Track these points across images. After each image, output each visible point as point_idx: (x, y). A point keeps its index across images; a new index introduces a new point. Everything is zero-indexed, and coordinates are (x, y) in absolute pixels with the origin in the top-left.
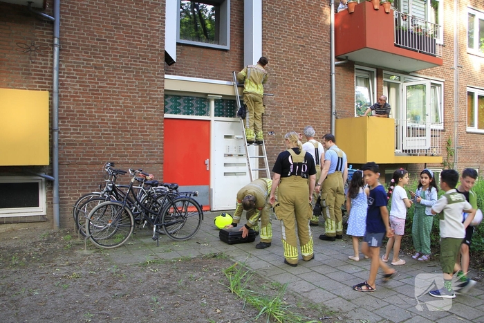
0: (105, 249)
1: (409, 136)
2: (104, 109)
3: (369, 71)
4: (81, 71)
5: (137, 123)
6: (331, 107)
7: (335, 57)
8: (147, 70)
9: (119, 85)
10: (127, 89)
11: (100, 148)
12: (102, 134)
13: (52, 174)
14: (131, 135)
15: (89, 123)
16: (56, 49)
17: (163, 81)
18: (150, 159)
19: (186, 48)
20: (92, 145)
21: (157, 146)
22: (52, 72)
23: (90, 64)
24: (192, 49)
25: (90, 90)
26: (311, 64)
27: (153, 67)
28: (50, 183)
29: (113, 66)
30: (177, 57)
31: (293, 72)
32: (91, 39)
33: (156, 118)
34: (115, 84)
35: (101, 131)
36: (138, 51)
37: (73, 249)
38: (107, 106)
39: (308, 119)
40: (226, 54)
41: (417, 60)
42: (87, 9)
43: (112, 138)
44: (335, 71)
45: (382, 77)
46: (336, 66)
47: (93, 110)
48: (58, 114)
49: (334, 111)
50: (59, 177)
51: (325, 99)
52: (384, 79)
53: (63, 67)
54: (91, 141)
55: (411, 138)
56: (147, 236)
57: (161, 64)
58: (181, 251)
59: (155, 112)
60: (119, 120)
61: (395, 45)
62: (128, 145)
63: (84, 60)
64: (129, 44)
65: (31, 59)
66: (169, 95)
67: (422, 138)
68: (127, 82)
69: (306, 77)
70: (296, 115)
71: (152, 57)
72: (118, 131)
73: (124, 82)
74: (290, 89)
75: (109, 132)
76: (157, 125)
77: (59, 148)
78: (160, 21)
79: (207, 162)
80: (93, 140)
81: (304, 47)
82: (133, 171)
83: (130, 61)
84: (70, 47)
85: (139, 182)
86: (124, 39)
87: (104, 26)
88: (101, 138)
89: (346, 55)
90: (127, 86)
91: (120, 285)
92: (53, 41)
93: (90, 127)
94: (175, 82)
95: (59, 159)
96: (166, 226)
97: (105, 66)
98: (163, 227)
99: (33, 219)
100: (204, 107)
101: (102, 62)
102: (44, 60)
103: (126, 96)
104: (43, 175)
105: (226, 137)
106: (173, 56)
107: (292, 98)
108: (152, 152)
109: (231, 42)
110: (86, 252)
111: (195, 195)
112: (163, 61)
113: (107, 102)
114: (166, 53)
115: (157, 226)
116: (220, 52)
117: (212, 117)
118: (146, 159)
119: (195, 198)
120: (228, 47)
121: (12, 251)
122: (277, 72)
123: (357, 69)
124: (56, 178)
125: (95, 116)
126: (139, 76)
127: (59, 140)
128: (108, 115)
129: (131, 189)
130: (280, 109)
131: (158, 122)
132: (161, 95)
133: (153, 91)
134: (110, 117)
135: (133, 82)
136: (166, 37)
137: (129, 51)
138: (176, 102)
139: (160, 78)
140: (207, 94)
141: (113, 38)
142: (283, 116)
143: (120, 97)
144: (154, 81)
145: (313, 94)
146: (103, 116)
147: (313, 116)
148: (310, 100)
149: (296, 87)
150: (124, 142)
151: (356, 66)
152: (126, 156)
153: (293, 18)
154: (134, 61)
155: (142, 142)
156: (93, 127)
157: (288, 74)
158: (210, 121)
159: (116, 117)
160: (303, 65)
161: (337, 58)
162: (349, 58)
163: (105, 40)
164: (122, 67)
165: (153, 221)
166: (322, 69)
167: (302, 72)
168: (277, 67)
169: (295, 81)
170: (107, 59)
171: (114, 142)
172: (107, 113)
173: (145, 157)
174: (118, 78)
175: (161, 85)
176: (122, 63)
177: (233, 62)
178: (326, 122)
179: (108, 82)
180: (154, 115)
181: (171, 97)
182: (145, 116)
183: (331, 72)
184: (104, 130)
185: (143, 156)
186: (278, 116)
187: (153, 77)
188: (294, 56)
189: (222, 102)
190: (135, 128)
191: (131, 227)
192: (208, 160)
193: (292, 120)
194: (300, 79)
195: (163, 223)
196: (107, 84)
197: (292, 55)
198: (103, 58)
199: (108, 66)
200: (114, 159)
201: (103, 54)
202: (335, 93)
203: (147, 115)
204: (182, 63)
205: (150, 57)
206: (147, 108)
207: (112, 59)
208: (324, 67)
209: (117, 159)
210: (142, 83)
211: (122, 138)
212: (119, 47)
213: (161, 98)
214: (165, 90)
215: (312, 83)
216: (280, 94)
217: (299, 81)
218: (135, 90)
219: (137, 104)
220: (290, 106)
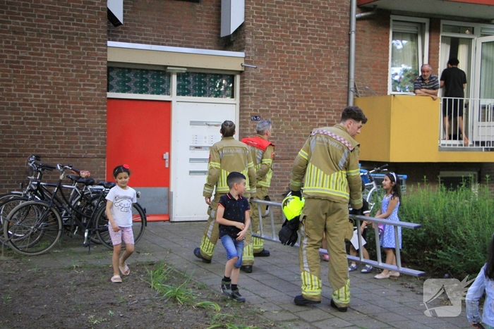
2: (27, 87)
3: (417, 23)
5: (72, 105)
6: (348, 81)
7: (358, 6)
8: (84, 35)
9: (46, 55)
11: (22, 137)
12: (25, 119)
14: (63, 120)
15: (7, 104)
17: (106, 50)
18: (88, 152)
20: (12, 132)
21: (96, 135)
23: (6, 27)
25: (7, 62)
26: (319, 19)
27: (92, 30)
29: (38, 31)
30: (124, 16)
31: (291, 33)
33: (96, 99)
34: (41, 55)
35: (22, 114)
36: (71, 10)
38: (31, 82)
39: (312, 98)
40: (197, 6)
43: (38, 124)
44: (357, 27)
45: (438, 31)
46: (358, 19)
47: (12, 88)
49: (352, 86)
51: (339, 68)
54: (9, 127)
55: (486, 123)
57: (103, 27)
59: (95, 90)
60: (47, 101)
62: (59, 134)
66: (112, 67)
68: (57, 51)
69: (310, 38)
70: (293, 92)
71: (90, 17)
72: (46, 115)
73: (53, 51)
74: (285, 56)
75: (34, 116)
76: (97, 108)
79: (166, 156)
80: (12, 126)
82: (62, 167)
83: (61, 23)
85: (72, 181)
88: (22, 123)
89: (375, 3)
93: (8, 109)
94: (122, 50)
96: (100, 232)
97: (27, 29)
98: (97, 232)
100: (163, 83)
101: (23, 24)
103: (55, 70)
105: (193, 123)
106: (119, 14)
107: (287, 69)
108: (90, 143)
110: (2, 258)
112: (105, 23)
113: (30, 77)
114: (109, 12)
115: (89, 232)
117: (173, 97)
118: (83, 152)
122: (265, 34)
123: (394, 20)
125: (14, 95)
126: (72, 43)
128: (33, 94)
129: (60, 188)
130: (269, 86)
131: (99, 104)
132: (103, 68)
133: (92, 63)
134: (35, 96)
135: (65, 52)
137: (59, 9)
138: (124, 77)
139: (102, 45)
140: (167, 66)
142: (274, 95)
143: (48, 71)
144: (94, 49)
145: (321, 63)
146: (26, 95)
147: (320, 94)
148: (316, 71)
149: (294, 53)
150: (54, 129)
151: (393, 17)
152: (57, 147)
154: (67, 23)
155: (78, 129)
156: (12, 109)
157: (282, 36)
158: (170, 102)
159: (43, 97)
160: (306, 22)
161: (361, 7)
162: (379, 8)
164: (51, 32)
165: (85, 225)
166: (337, 25)
168: (267, 26)
169: (293, 44)
170: (29, 20)
171: (41, 129)
172: (31, 91)
173: (81, 149)
174: (46, 46)
175: (103, 55)
176: (50, 27)
177: (207, 16)
178: (340, 103)
179: (32, 51)
180: (94, 95)
181: (118, 70)
182: (82, 96)
183: (350, 30)
184: (27, 114)
185: (79, 147)
186: (267, 95)
187: (92, 45)
188: (292, 8)
189: (188, 76)
190: (68, 112)
191: (58, 231)
192: (167, 153)
193: (287, 100)
194: (301, 41)
195: (97, 228)
196: (30, 53)
197: (290, 8)
198: (23, 19)
199: (32, 30)
200: (41, 151)
201: (23, 14)
202: (356, 59)
203: (85, 94)
204: (135, 21)
205: (87, 18)
206: (84, 85)
207: (36, 21)
208: (339, 22)
209: (44, 151)
210: (77, 53)
211: (51, 124)
212: (45, 5)
213: (103, 73)
214: (108, 62)
215: (320, 47)
216: (270, 64)
217: (299, 45)
218: (68, 61)
219: (71, 80)
220: (284, 80)
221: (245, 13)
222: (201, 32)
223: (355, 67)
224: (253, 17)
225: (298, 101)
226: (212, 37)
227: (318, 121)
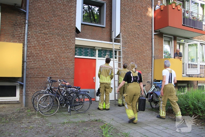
0: (46, 116)
1: (189, 68)
2: (47, 53)
3: (170, 37)
4: (38, 35)
5: (63, 59)
6: (152, 54)
7: (154, 31)
8: (68, 35)
9: (54, 42)
10: (58, 44)
11: (45, 71)
13: (23, 82)
14: (60, 65)
15: (40, 59)
16: (27, 25)
17: (75, 41)
18: (68, 76)
19: (86, 26)
20: (42, 69)
21: (71, 70)
22: (24, 35)
23: (42, 32)
24: (88, 27)
25: (41, 44)
26: (143, 34)
27: (70, 34)
28: (21, 86)
29: (52, 33)
31: (134, 38)
32: (43, 21)
33: (71, 57)
34: (53, 42)
35: (46, 62)
36: (63, 27)
37: (31, 116)
38: (49, 51)
39: (141, 59)
40: (104, 29)
41: (193, 32)
42: (41, 8)
43: (51, 66)
44: (154, 37)
45: (176, 40)
46: (154, 35)
47: (43, 53)
48: (27, 55)
49: (153, 55)
50: (26, 83)
51: (149, 50)
52: (177, 41)
53: (30, 33)
54: (41, 67)
56: (65, 111)
58: (81, 118)
59: (71, 54)
60: (54, 58)
61: (183, 25)
62: (58, 69)
63: (39, 30)
64: (60, 23)
65: (15, 29)
66: (77, 47)
67: (196, 69)
68: (58, 41)
69: (140, 40)
70: (135, 57)
71: (70, 29)
72: (54, 63)
73: (57, 41)
75: (49, 63)
76: (71, 61)
77: (26, 70)
78: (74, 13)
79: (94, 78)
80: (42, 66)
81: (140, 26)
82: (60, 81)
83: (60, 31)
84: (33, 24)
85: (63, 87)
86: (57, 21)
87: (48, 15)
88: (46, 66)
89: (159, 30)
90: (58, 42)
91: (52, 132)
92: (25, 22)
93: (41, 61)
94: (80, 41)
95: (26, 75)
96: (74, 106)
97: (48, 33)
99: (13, 103)
100: (93, 53)
101: (47, 31)
102: (21, 30)
103: (57, 47)
104: (19, 82)
106: (80, 29)
107: (134, 49)
108: (69, 73)
109: (106, 24)
110: (37, 117)
111: (88, 92)
112: (75, 32)
113: (49, 49)
114: (76, 28)
115: (70, 106)
116: (101, 28)
117: (97, 57)
118: (66, 76)
119: (88, 94)
120: (104, 26)
121: (3, 116)
122: (127, 38)
123: (164, 36)
124: (24, 84)
125: (43, 56)
126: (64, 38)
127: (26, 66)
128: (49, 55)
129: (59, 89)
130: (128, 55)
131: (72, 59)
132: (74, 47)
133: (70, 45)
135: (61, 41)
136: (76, 20)
137: (59, 26)
138: (80, 50)
139: (73, 39)
140: (95, 47)
141: (52, 20)
142: (130, 58)
143: (55, 47)
144: (71, 40)
145: (144, 48)
146: (47, 56)
147: (144, 58)
148: (142, 50)
149: (136, 44)
150: (57, 68)
151: (164, 35)
152: (57, 74)
153: (135, 12)
154: (62, 31)
155: (65, 68)
156: (42, 61)
157: (132, 38)
158: (96, 59)
159: (53, 56)
160: (139, 35)
161: (155, 31)
162: (160, 31)
163: (49, 22)
164: (56, 34)
165: (68, 104)
166: (148, 36)
167: (138, 38)
168: (127, 35)
169: (135, 41)
170: (49, 30)
171: (52, 68)
172: (49, 54)
173: (66, 75)
174: (54, 39)
175: (74, 42)
176: (56, 32)
177: (107, 32)
178: (150, 61)
179: (50, 40)
180: (70, 56)
181: (78, 48)
182: (66, 56)
183: (152, 38)
184: (47, 62)
185: (65, 74)
186: (127, 58)
187: (70, 39)
188: (135, 30)
189: (102, 51)
190: (61, 62)
191: (58, 106)
192: (94, 77)
193: (133, 60)
194: (138, 41)
195: (73, 105)
196: (49, 41)
197: (134, 30)
198: (48, 30)
199: (50, 33)
200: (52, 76)
201: (47, 28)
202: (154, 47)
203: (67, 56)
204: (84, 33)
205: (69, 30)
206: (67, 52)
207: (52, 30)
208: (149, 35)
209: (53, 76)
210: (65, 41)
211: (55, 66)
212: (55, 25)
213: (73, 48)
214: (75, 45)
215: (143, 43)
216: (128, 48)
217: (137, 42)
218: (62, 44)
219: (63, 51)
220: (133, 53)
221: (120, 30)
222: (105, 37)
223: (154, 50)
224: (123, 32)
225: (137, 60)
226: (108, 39)
227: (143, 67)
